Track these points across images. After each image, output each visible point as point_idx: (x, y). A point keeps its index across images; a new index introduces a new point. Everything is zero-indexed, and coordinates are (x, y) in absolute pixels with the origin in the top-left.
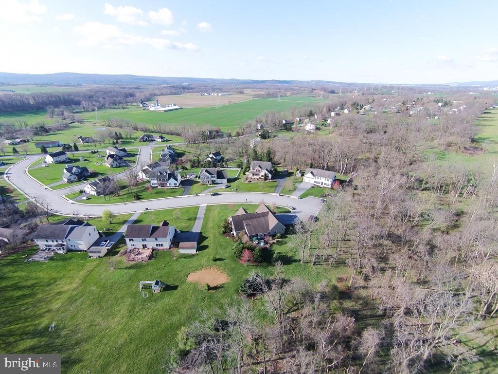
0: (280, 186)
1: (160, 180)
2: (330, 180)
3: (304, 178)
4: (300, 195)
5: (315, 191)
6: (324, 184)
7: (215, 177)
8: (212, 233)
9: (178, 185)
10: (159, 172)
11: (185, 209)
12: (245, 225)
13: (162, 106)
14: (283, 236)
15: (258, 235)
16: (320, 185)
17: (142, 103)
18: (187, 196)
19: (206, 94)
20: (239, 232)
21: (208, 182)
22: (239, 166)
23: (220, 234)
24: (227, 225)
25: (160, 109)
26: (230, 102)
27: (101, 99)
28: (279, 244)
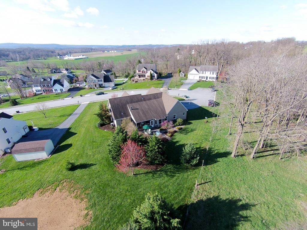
0: (167, 83)
1: (44, 86)
2: (215, 73)
3: (188, 75)
4: (188, 87)
5: (201, 84)
6: (208, 78)
7: (101, 81)
8: (85, 127)
9: (64, 91)
10: (43, 78)
11: (63, 108)
12: (130, 110)
13: (73, 56)
14: (186, 122)
15: (151, 121)
16: (205, 80)
17: (59, 55)
18: (70, 98)
19: (106, 51)
20: (121, 120)
21: (96, 86)
22: (127, 77)
23: (96, 127)
24: (103, 113)
25: (72, 58)
26: (122, 54)
27: (27, 53)
28: (183, 132)
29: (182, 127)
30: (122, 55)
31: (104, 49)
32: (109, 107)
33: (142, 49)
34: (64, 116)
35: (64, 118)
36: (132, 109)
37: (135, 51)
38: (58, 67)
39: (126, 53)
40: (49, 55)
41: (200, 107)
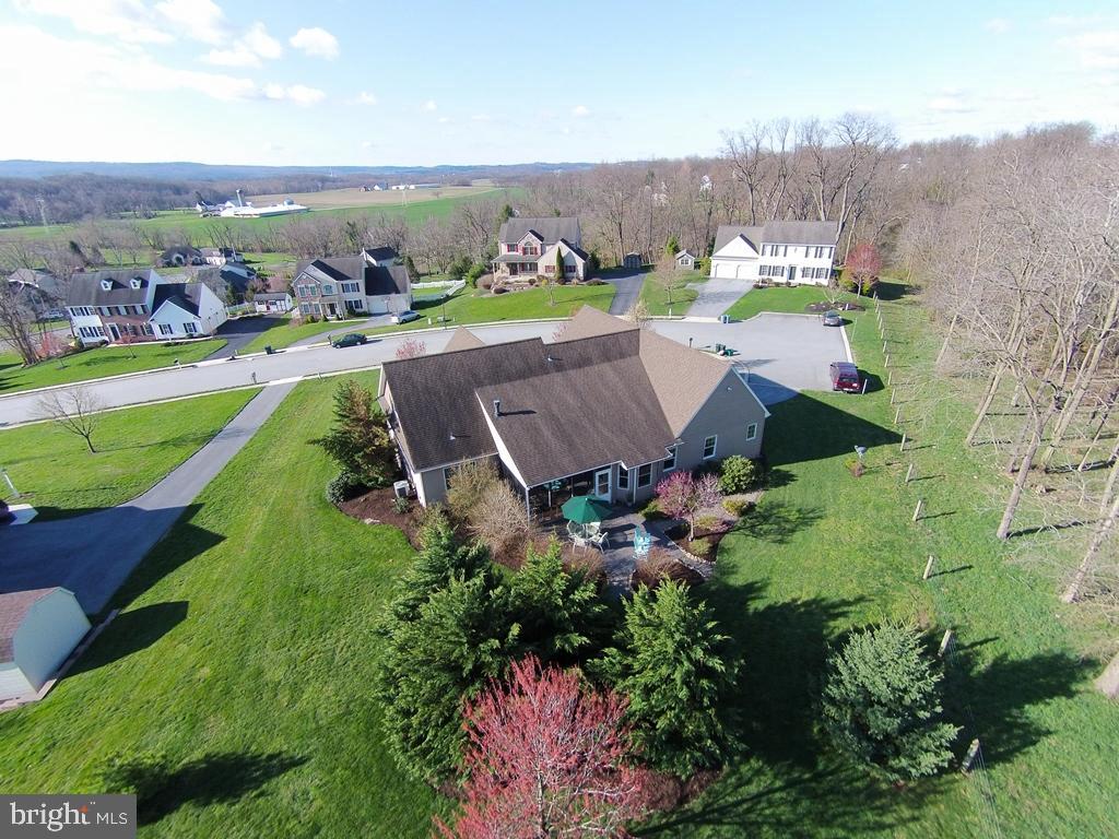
0: (629, 293)
1: (114, 311)
2: (826, 251)
3: (714, 263)
4: (722, 311)
5: (766, 297)
6: (798, 273)
7: (356, 288)
8: (271, 501)
9: (201, 330)
10: (109, 280)
11: (184, 404)
12: (492, 417)
13: (255, 205)
14: (765, 473)
15: (597, 474)
16: (784, 279)
17: (201, 201)
18: (223, 360)
19: (377, 188)
20: (448, 472)
21: (333, 312)
22: (459, 273)
23: (322, 500)
24: (357, 433)
25: (250, 210)
26: (437, 194)
27: (80, 195)
28: (765, 527)
29: (751, 497)
30: (436, 198)
31: (372, 180)
32: (386, 402)
33: (510, 179)
34: (178, 442)
35: (181, 453)
36: (500, 414)
37: (482, 187)
38: (195, 245)
39: (450, 192)
40: (164, 203)
41: (800, 396)
